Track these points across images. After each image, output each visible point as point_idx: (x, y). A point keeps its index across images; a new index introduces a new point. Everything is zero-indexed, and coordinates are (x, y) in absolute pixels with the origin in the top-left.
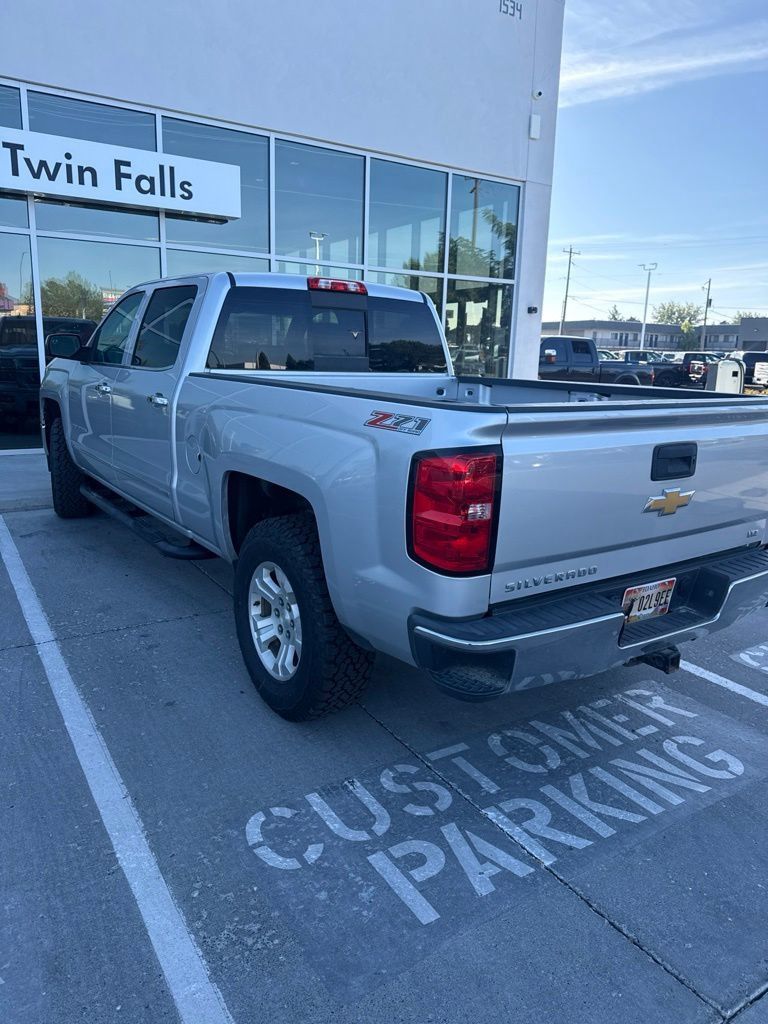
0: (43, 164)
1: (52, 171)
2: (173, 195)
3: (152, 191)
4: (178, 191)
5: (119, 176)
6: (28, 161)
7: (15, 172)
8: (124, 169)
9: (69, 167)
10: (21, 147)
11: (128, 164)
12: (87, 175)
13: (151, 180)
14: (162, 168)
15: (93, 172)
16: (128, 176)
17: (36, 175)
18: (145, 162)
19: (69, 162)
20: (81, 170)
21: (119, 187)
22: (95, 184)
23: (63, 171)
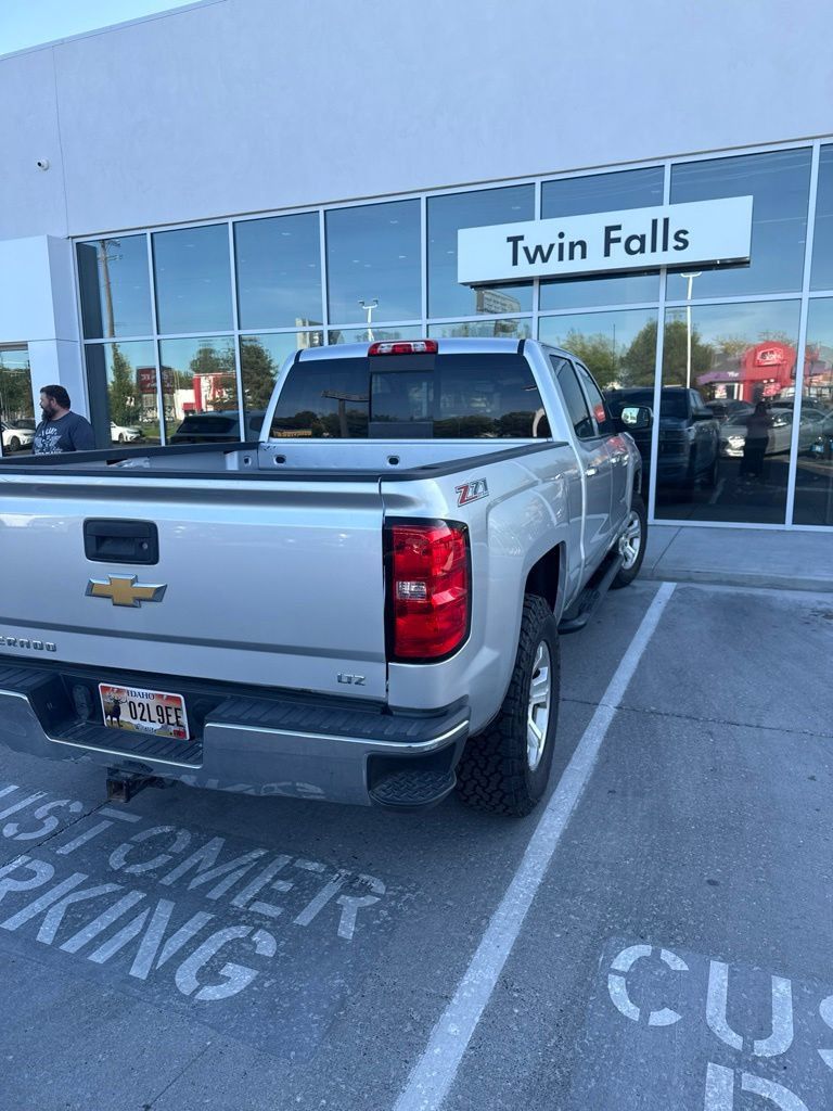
0: (539, 248)
1: (545, 254)
2: (665, 248)
3: (642, 250)
4: (672, 242)
5: (609, 241)
6: (526, 249)
7: (515, 262)
8: (614, 234)
9: (561, 245)
10: (522, 238)
11: (618, 228)
12: (578, 249)
13: (642, 239)
14: (655, 222)
15: (583, 244)
16: (618, 240)
17: (532, 261)
18: (635, 221)
19: (561, 241)
20: (572, 245)
21: (607, 253)
22: (584, 256)
23: (556, 250)
